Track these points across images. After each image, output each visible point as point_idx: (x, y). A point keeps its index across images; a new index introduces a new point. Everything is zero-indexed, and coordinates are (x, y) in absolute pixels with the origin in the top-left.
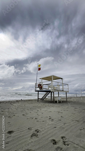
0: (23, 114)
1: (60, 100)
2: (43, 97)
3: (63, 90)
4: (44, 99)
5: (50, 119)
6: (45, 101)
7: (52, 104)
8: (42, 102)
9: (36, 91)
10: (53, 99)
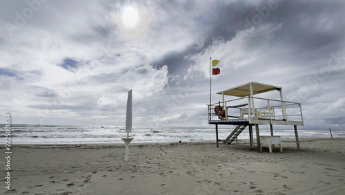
0: (188, 170)
1: (277, 146)
2: (229, 137)
3: (285, 120)
4: (232, 141)
5: (252, 188)
6: (234, 146)
7: (254, 155)
8: (228, 148)
9: (210, 123)
10: (255, 141)
